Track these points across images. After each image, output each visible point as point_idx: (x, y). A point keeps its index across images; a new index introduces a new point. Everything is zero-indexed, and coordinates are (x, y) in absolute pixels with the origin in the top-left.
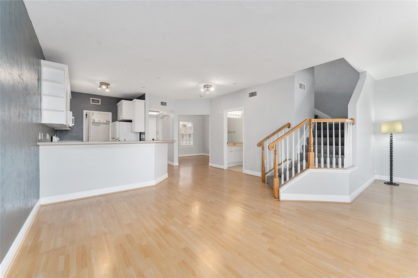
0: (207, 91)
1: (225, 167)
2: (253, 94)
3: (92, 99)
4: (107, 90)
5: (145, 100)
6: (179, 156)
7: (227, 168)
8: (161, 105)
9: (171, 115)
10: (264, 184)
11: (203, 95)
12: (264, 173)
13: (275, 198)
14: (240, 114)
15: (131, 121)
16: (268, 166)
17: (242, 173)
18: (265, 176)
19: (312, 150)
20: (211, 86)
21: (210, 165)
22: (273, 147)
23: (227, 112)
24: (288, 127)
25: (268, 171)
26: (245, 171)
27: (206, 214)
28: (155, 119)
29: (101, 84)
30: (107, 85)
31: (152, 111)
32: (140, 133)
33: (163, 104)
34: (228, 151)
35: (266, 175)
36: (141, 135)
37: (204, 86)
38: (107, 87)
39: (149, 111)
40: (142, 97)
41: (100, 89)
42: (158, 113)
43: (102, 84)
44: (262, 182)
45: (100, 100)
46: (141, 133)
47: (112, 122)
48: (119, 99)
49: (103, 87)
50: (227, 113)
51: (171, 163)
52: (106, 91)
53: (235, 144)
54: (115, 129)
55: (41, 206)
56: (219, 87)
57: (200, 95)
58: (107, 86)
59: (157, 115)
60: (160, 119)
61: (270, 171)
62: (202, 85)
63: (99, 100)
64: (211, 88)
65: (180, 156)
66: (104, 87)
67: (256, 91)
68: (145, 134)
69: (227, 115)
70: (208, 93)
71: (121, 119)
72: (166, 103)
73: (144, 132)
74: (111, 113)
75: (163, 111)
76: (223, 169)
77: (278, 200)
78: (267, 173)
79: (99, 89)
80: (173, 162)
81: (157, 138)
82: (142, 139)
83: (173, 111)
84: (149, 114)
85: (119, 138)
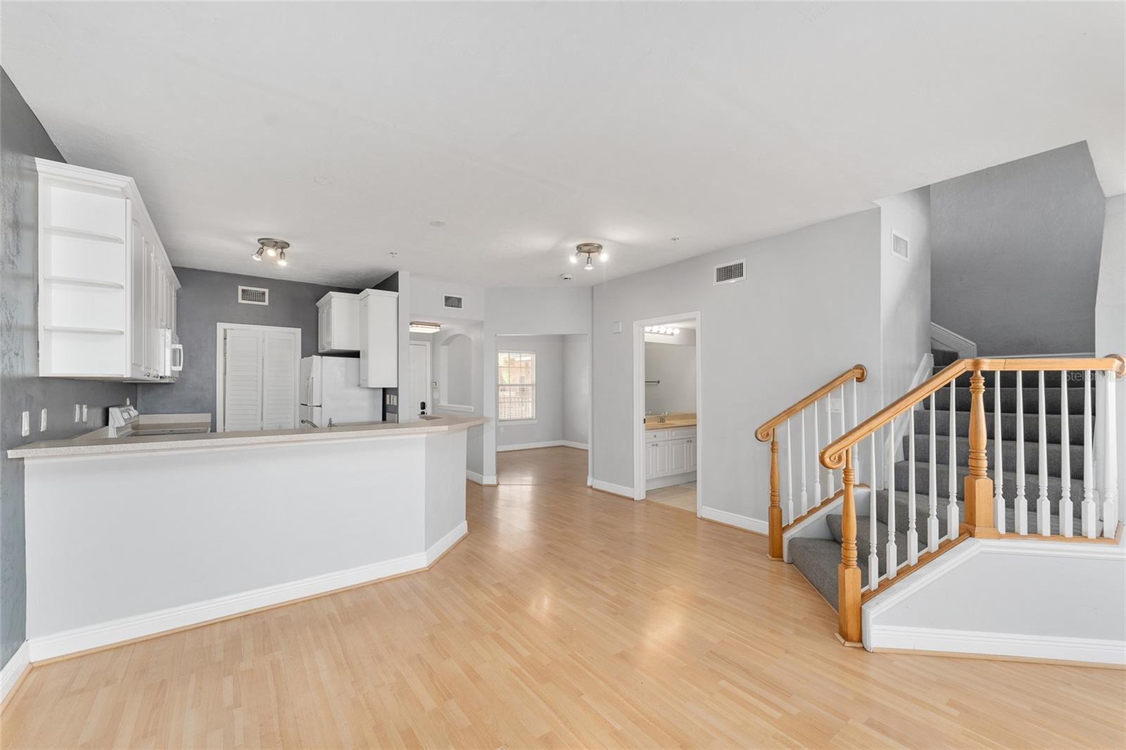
0: (588, 263)
1: (638, 493)
2: (728, 273)
3: (243, 291)
4: (282, 263)
5: (398, 291)
6: (498, 450)
7: (643, 496)
8: (446, 305)
9: (474, 336)
10: (776, 564)
11: (572, 275)
12: (778, 526)
13: (846, 637)
14: (677, 332)
15: (356, 354)
16: (791, 504)
17: (696, 514)
18: (781, 537)
19: (984, 471)
20: (600, 247)
21: (589, 484)
22: (840, 459)
23: (643, 327)
24: (857, 378)
25: (791, 522)
26: (705, 512)
27: (619, 728)
28: (428, 344)
29: (262, 244)
30: (282, 246)
31: (417, 323)
32: (385, 390)
33: (453, 302)
34: (646, 443)
35: (787, 536)
36: (388, 396)
37: (579, 248)
38: (282, 253)
39: (411, 324)
40: (389, 283)
41: (259, 259)
42: (436, 329)
43: (265, 243)
44: (770, 557)
45: (267, 291)
46: (388, 391)
47: (302, 358)
48: (320, 291)
49: (267, 254)
50: (644, 330)
51: (475, 476)
52: (280, 265)
53: (662, 420)
54: (308, 379)
55: (30, 667)
56: (623, 250)
57: (562, 275)
58: (280, 250)
59: (434, 335)
60: (442, 345)
61: (797, 521)
62: (573, 245)
63: (264, 294)
64: (599, 254)
65: (501, 449)
66: (271, 252)
67: (739, 262)
68: (397, 395)
69: (644, 335)
70: (589, 268)
71: (327, 349)
72: (460, 300)
73: (396, 387)
74: (300, 329)
75: (452, 322)
76: (633, 499)
77: (859, 645)
78: (788, 527)
79: (257, 258)
80: (482, 474)
81: (433, 400)
82: (388, 409)
83: (479, 324)
84: (411, 333)
85: (321, 406)
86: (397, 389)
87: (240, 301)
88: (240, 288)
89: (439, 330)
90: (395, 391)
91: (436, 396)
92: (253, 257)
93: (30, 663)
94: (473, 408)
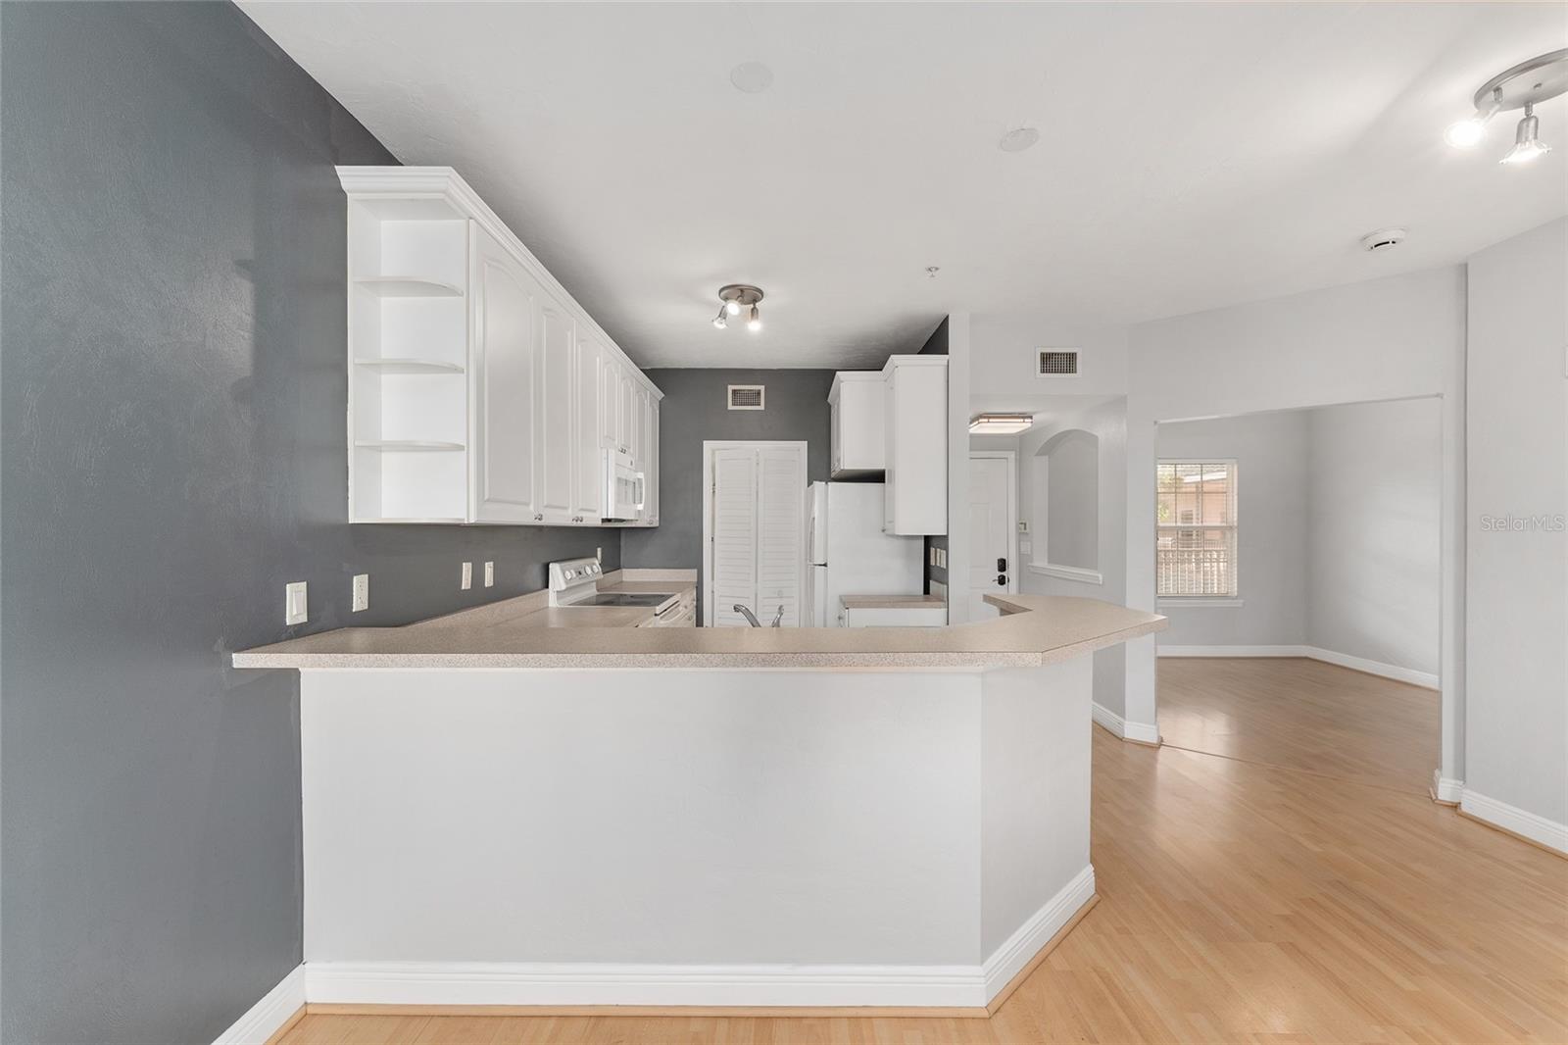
3: (734, 392)
4: (755, 327)
5: (947, 354)
6: (1160, 654)
8: (1043, 371)
9: (1105, 430)
15: (878, 477)
28: (1012, 455)
29: (724, 298)
30: (751, 296)
31: (989, 416)
32: (928, 539)
33: (1056, 363)
36: (932, 550)
38: (753, 309)
39: (974, 419)
40: (935, 341)
42: (1026, 425)
45: (762, 388)
46: (932, 542)
47: (807, 485)
49: (733, 316)
51: (1109, 718)
54: (811, 521)
55: (303, 1011)
58: (750, 305)
59: (1021, 438)
60: (1039, 457)
66: (734, 308)
68: (946, 549)
71: (842, 471)
72: (1072, 357)
73: (945, 534)
74: (806, 442)
75: (1057, 407)
79: (720, 325)
80: (1124, 717)
81: (1020, 555)
82: (934, 573)
83: (1117, 405)
84: (972, 436)
85: (825, 565)
86: (945, 538)
87: (731, 407)
88: (731, 388)
89: (1029, 425)
90: (942, 541)
91: (1026, 548)
92: (716, 323)
93: (306, 1003)
94: (1100, 576)
